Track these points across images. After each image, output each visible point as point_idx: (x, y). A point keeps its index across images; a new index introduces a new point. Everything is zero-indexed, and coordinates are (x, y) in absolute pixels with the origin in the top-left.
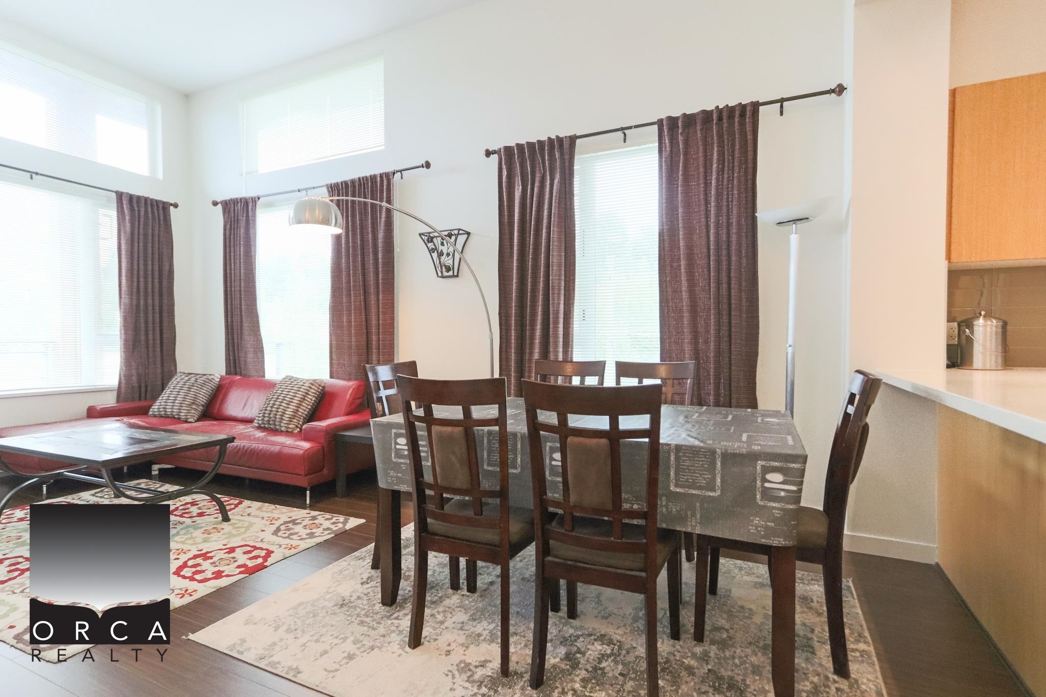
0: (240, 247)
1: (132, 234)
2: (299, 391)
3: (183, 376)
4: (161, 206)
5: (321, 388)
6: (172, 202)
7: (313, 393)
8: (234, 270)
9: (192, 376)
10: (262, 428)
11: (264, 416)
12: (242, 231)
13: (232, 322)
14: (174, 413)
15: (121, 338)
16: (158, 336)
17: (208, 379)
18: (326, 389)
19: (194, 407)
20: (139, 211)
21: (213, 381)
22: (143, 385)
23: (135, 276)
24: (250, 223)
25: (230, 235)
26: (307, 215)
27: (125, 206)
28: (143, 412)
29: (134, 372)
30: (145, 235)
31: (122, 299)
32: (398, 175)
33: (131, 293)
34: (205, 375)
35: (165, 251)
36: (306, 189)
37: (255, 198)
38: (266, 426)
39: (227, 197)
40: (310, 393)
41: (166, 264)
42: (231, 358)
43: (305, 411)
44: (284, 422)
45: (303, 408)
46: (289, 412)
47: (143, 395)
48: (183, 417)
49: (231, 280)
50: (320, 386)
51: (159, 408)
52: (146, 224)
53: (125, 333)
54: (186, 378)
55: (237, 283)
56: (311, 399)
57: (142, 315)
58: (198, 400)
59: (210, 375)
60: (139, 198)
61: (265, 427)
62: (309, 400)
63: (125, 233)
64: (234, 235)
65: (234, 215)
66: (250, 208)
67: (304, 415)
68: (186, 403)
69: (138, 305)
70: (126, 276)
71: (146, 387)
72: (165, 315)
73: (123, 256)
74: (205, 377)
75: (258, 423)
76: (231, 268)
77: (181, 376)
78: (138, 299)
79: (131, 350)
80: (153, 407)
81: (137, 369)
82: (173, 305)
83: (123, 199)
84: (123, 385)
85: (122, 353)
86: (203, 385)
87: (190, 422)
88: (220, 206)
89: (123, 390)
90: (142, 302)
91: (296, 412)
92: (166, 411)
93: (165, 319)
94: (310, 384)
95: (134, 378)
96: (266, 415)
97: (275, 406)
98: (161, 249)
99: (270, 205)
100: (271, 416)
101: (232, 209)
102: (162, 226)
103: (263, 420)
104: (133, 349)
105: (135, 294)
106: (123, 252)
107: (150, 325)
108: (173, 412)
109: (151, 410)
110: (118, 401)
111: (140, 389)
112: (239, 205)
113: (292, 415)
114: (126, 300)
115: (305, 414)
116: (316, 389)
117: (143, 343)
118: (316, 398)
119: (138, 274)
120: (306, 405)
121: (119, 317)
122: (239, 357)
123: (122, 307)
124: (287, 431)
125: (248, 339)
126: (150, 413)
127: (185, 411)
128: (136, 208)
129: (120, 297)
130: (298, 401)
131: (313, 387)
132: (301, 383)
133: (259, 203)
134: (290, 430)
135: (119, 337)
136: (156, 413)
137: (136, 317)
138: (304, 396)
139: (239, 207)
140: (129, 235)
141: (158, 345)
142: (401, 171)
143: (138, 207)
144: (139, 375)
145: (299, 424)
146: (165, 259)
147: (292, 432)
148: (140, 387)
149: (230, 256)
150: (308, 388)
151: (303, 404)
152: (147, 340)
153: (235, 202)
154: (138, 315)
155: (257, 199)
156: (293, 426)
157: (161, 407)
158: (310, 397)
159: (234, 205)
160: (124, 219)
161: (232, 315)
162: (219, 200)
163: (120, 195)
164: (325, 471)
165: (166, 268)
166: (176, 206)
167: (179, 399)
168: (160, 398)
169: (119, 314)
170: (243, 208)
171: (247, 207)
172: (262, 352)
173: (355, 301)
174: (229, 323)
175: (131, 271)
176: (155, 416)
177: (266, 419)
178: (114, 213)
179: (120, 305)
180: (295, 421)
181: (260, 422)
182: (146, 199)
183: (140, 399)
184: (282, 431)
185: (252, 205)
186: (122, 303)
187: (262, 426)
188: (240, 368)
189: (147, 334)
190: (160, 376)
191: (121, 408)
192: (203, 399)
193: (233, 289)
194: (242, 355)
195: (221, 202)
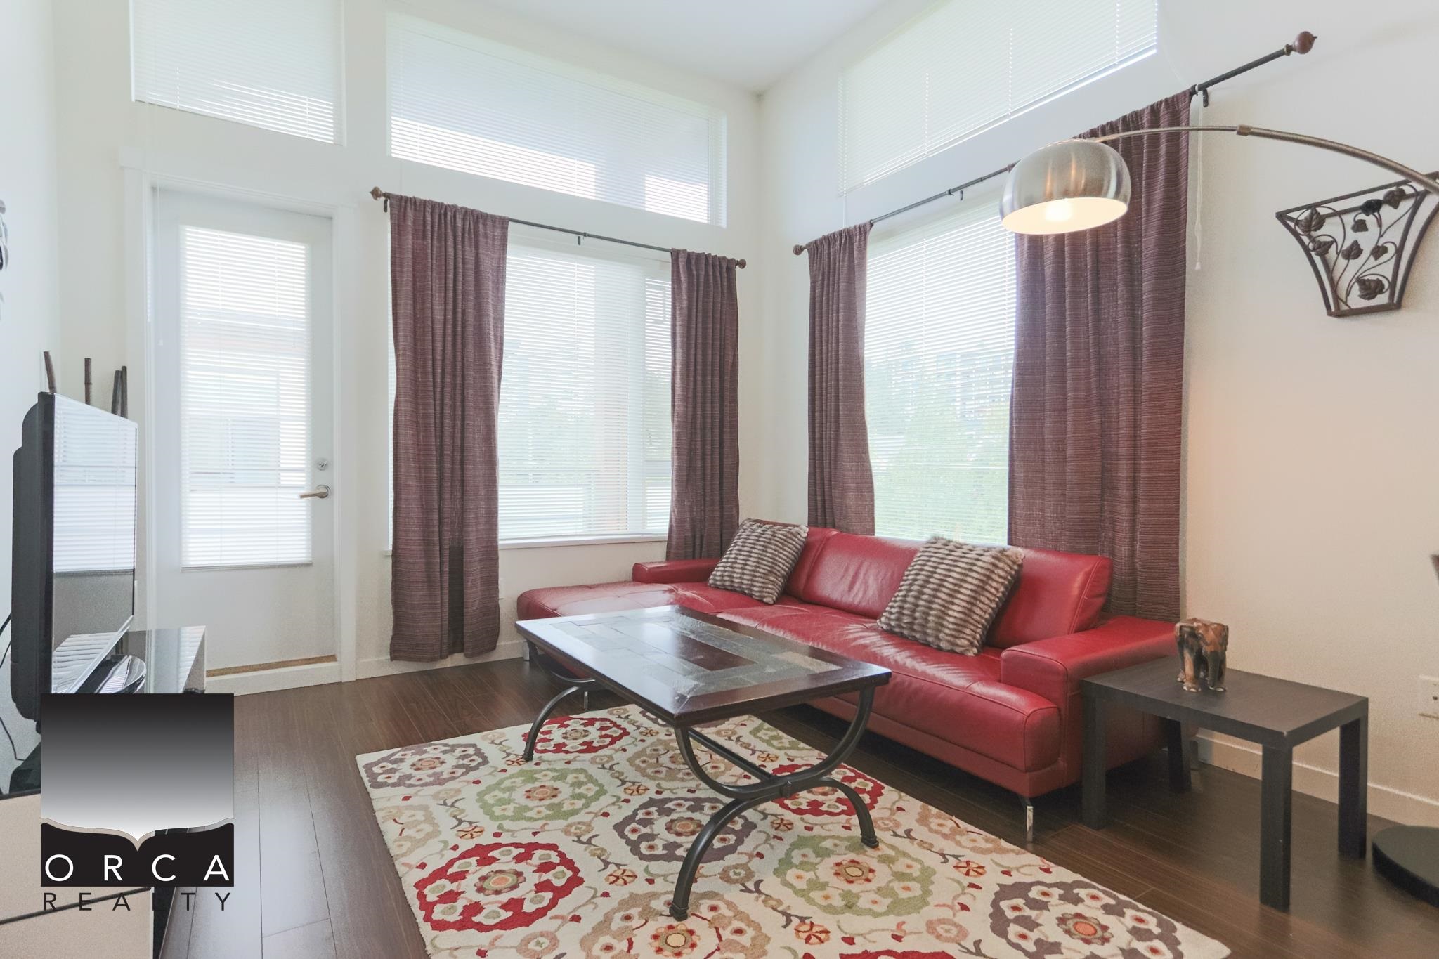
0: (838, 313)
1: (690, 309)
2: (971, 570)
3: (755, 527)
4: (724, 266)
5: (1016, 567)
6: (738, 259)
7: (1000, 576)
8: (827, 353)
9: (767, 526)
10: (895, 633)
11: (901, 613)
12: (842, 286)
13: (821, 439)
14: (744, 586)
15: (673, 466)
16: (717, 463)
17: (791, 533)
18: (1025, 570)
19: (772, 578)
20: (698, 276)
21: (799, 537)
22: (698, 535)
23: (692, 374)
24: (855, 270)
25: (822, 296)
26: (1048, 184)
27: (681, 271)
28: (698, 577)
29: (687, 515)
30: (705, 312)
31: (676, 408)
32: (1198, 99)
33: (686, 398)
34: (786, 526)
35: (728, 334)
36: (960, 189)
37: (865, 225)
38: (906, 632)
39: (817, 235)
40: (994, 576)
41: (730, 353)
42: (819, 498)
43: (985, 612)
44: (947, 631)
45: (981, 605)
46: (955, 612)
47: (697, 551)
48: (757, 594)
49: (821, 370)
50: (1014, 563)
51: (722, 576)
52: (706, 295)
53: (679, 459)
54: (760, 530)
55: (832, 375)
56: (997, 587)
57: (698, 431)
58: (776, 567)
59: (794, 526)
60: (698, 256)
61: (902, 633)
62: (993, 590)
63: (681, 310)
64: (828, 294)
65: (829, 261)
66: (856, 245)
67: (983, 621)
68: (761, 570)
69: (694, 416)
70: (682, 374)
71: (702, 537)
72: (727, 429)
73: (678, 344)
74: (787, 529)
75: (889, 625)
76: (821, 350)
77: (751, 525)
78: (695, 408)
79: (684, 483)
80: (714, 573)
81: (691, 511)
82: (736, 415)
83: (680, 260)
84: (674, 535)
85: (674, 488)
86: (784, 542)
87: (767, 604)
88: (805, 253)
89: (674, 542)
90: (699, 412)
91: (968, 612)
92: (732, 582)
93: (727, 437)
94: (993, 557)
95: (687, 525)
96: (906, 612)
97: (925, 597)
98: (723, 332)
99: (889, 234)
100: (917, 615)
101: (826, 252)
102: (726, 295)
103: (898, 619)
104: (688, 480)
105: (691, 400)
106: (678, 339)
107: (708, 446)
108: (742, 583)
109: (711, 577)
110: (668, 559)
111: (694, 540)
112: (838, 243)
113: (961, 619)
114: (680, 409)
115: (986, 620)
116: (1008, 569)
117: (699, 473)
118: (1006, 588)
119: (695, 370)
120: (987, 602)
121: (671, 434)
122: (831, 496)
123: (676, 419)
124: (953, 651)
125: (847, 464)
126: (711, 582)
127: (760, 585)
128: (695, 272)
129: (673, 406)
130: (971, 590)
131: (1001, 565)
132: (973, 555)
133: (872, 234)
134: (958, 650)
135: (670, 463)
136: (718, 583)
137: (691, 434)
138: (981, 580)
139: (838, 248)
140: (685, 312)
141: (717, 476)
142: (1203, 87)
143: (697, 270)
144: (693, 520)
145: (974, 638)
146: (728, 347)
147: (961, 654)
148: (694, 537)
149: (821, 331)
150: (990, 567)
151: (982, 598)
152: (704, 467)
153: (829, 240)
154: (693, 431)
155: (868, 227)
156: (966, 643)
157: (726, 574)
158: (995, 584)
159: (829, 245)
160: (680, 289)
161: (821, 427)
162: (803, 244)
163: (675, 254)
164: (1062, 763)
165: (729, 359)
166: (742, 264)
167: (752, 563)
168: (724, 560)
169: (671, 431)
170: (845, 249)
171: (851, 244)
172: (870, 489)
173: (1075, 390)
174: (817, 442)
175: (686, 364)
176: (717, 587)
177: (906, 619)
178: (668, 285)
179: (673, 416)
180: (968, 631)
181: (893, 623)
182: (707, 257)
183: (694, 557)
184: (940, 649)
185: (860, 240)
186: (675, 415)
187: (897, 630)
188: (833, 514)
189: (704, 459)
190: (719, 523)
191: (672, 569)
192: (783, 567)
193: (824, 384)
194: (836, 493)
195: (808, 246)
